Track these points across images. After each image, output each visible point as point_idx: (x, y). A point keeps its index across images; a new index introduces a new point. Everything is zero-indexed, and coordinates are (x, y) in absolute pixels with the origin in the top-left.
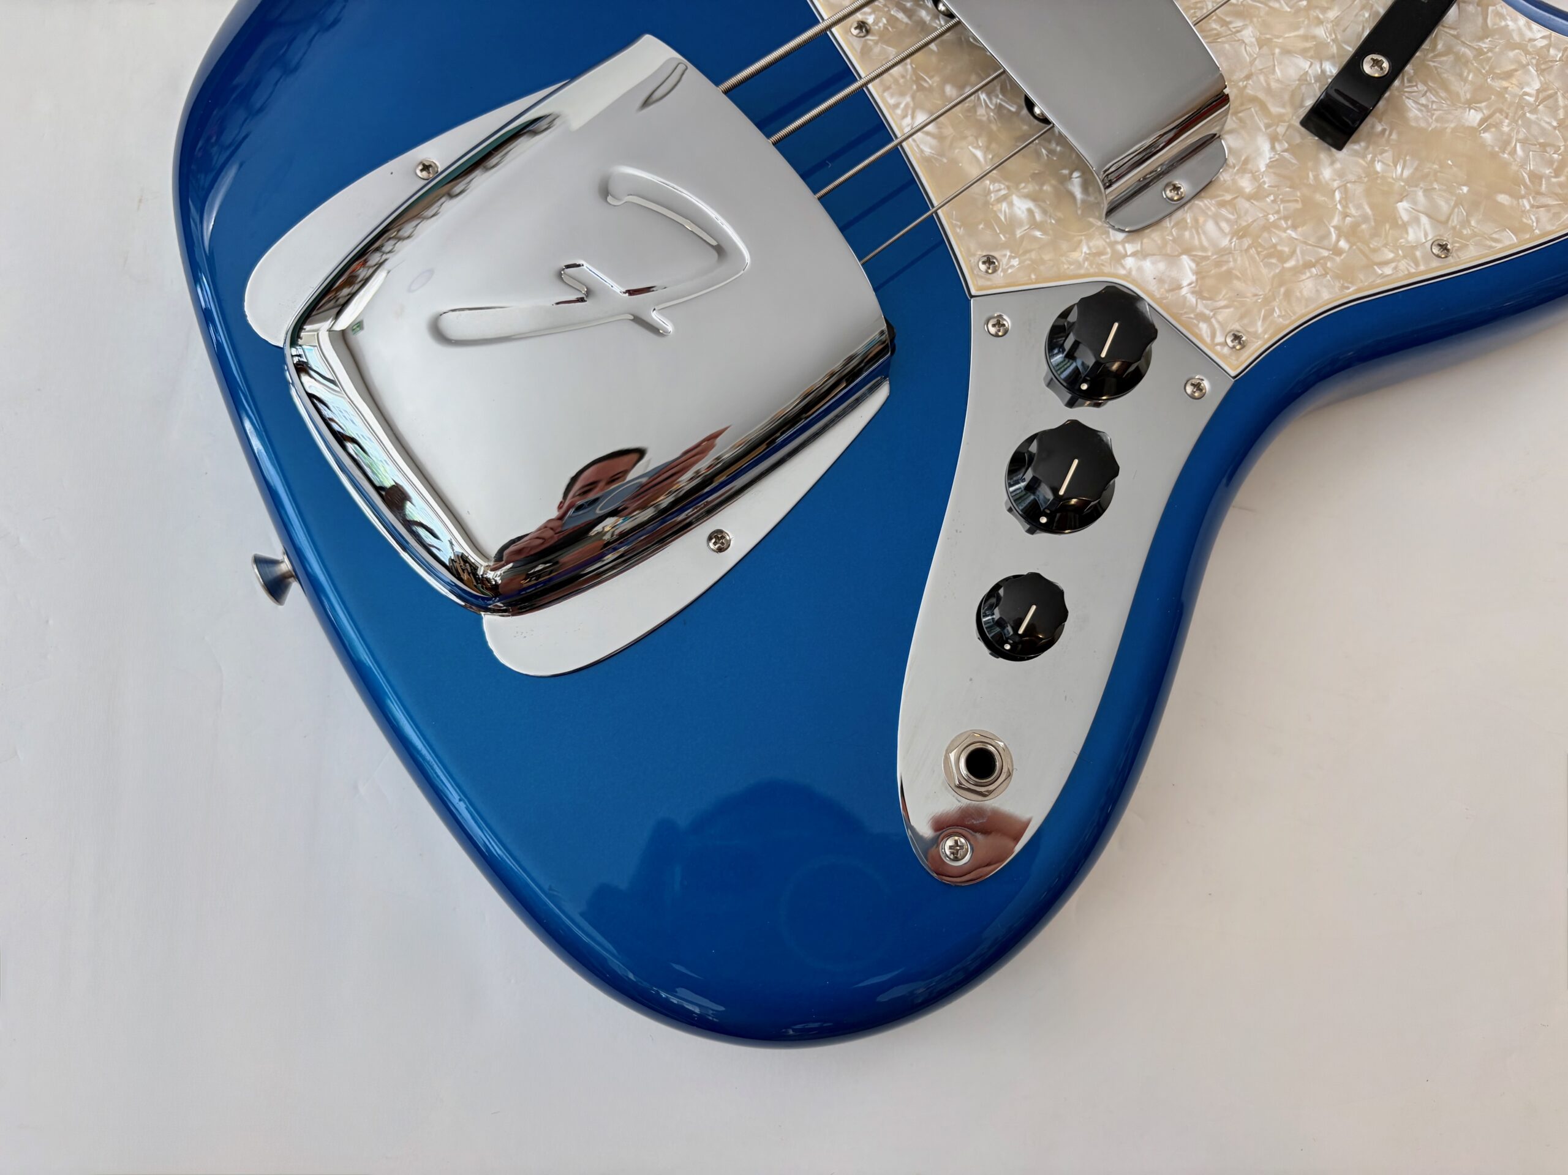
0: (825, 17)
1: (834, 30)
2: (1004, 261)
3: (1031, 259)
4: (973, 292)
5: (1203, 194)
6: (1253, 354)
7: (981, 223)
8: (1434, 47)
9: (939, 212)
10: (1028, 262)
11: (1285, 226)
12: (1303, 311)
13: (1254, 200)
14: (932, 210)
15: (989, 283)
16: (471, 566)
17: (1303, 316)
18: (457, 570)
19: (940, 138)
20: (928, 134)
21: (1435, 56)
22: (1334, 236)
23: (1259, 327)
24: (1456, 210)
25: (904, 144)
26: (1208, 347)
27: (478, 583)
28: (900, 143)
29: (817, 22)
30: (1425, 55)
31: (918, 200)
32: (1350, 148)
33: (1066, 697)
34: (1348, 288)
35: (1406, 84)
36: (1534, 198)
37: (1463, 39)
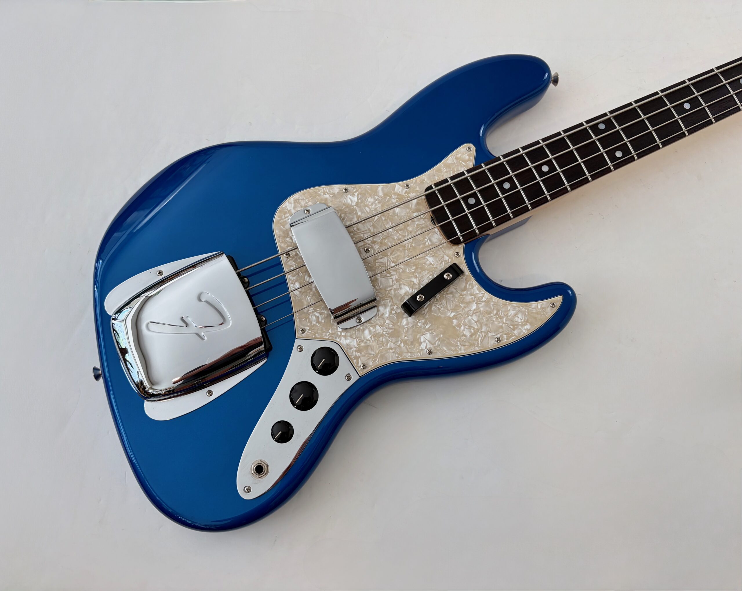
0: (280, 252)
1: (281, 256)
2: (307, 331)
3: (314, 332)
4: (297, 338)
5: (367, 322)
6: (368, 371)
7: (304, 318)
8: (448, 291)
9: (294, 314)
10: (313, 332)
11: (387, 336)
12: (385, 362)
13: (382, 326)
14: (293, 313)
15: (301, 336)
16: (143, 386)
17: (385, 363)
18: (139, 386)
19: (300, 292)
20: (298, 291)
21: (447, 294)
22: (400, 342)
23: (371, 363)
24: (437, 342)
25: (290, 293)
26: (355, 366)
27: (145, 393)
28: (289, 293)
29: (278, 253)
30: (444, 293)
31: (290, 309)
32: (413, 316)
33: (288, 456)
34: (400, 358)
35: (435, 301)
36: (462, 342)
37: (457, 290)
